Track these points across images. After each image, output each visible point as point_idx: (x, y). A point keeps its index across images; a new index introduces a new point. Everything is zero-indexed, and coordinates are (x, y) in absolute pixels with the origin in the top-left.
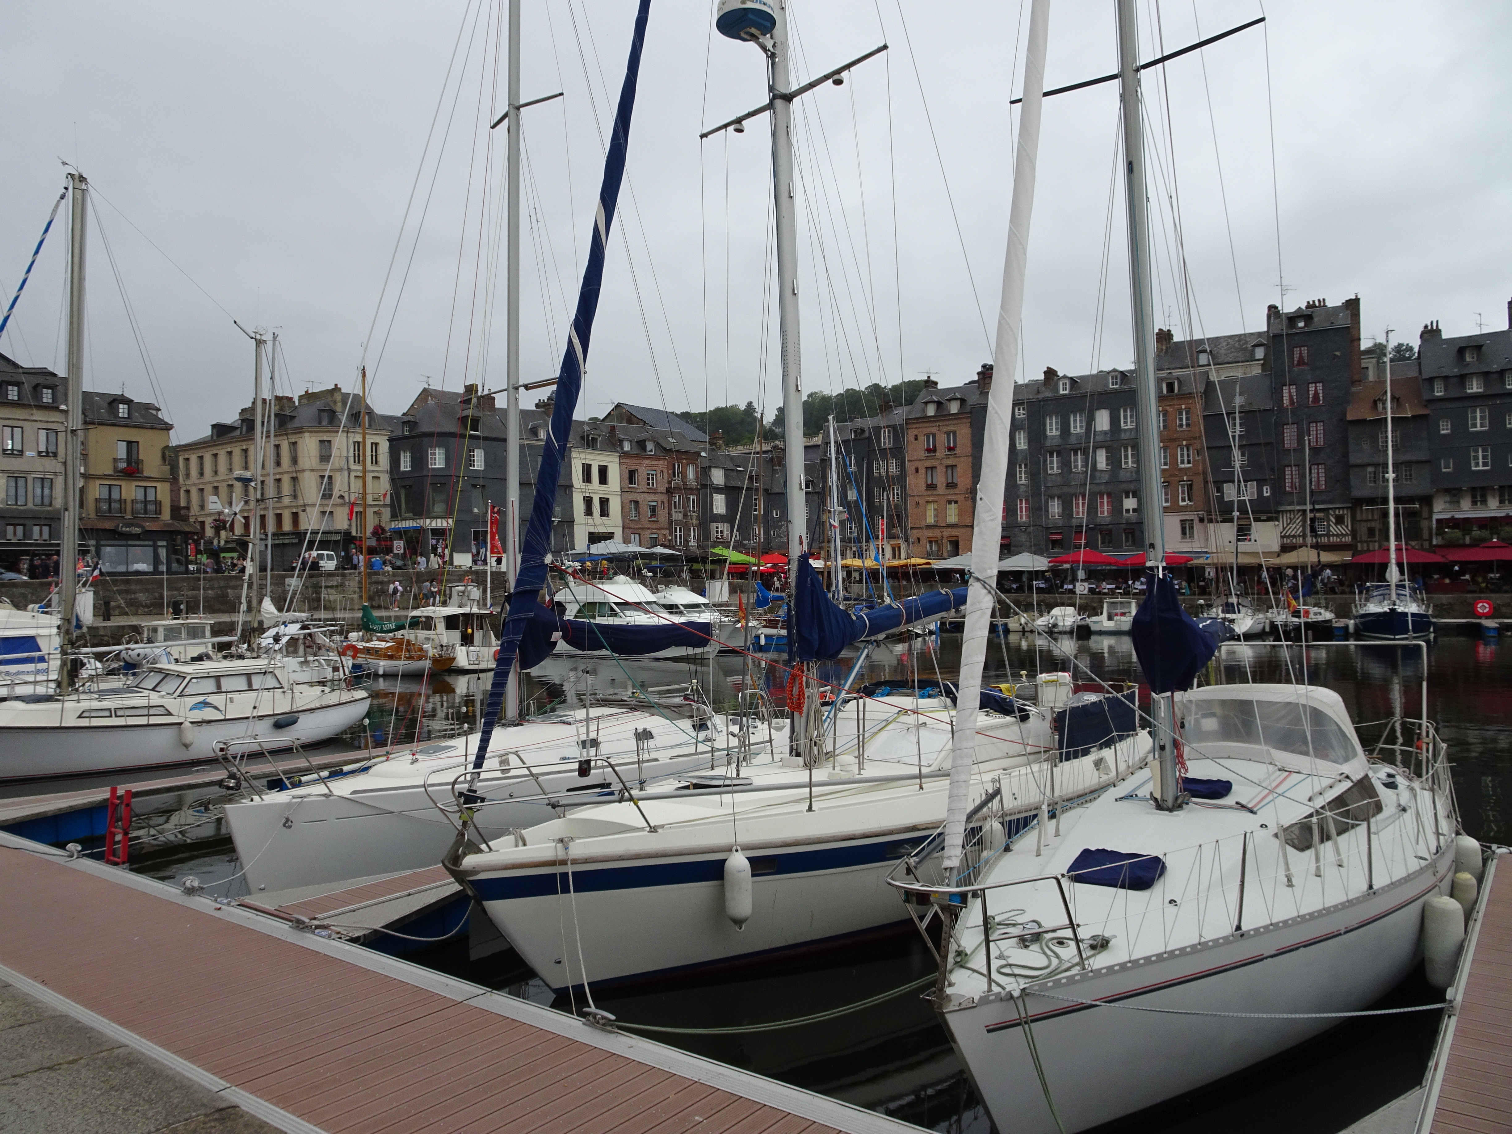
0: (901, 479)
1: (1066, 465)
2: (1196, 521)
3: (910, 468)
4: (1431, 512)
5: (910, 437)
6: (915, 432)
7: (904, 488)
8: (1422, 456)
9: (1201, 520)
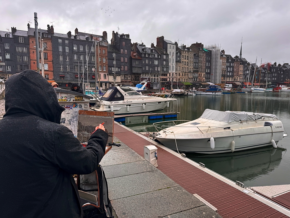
0: (28, 54)
1: (79, 58)
2: (107, 75)
3: (31, 51)
4: (140, 76)
5: (31, 41)
6: (33, 40)
7: (29, 57)
8: (141, 66)
9: (108, 75)
